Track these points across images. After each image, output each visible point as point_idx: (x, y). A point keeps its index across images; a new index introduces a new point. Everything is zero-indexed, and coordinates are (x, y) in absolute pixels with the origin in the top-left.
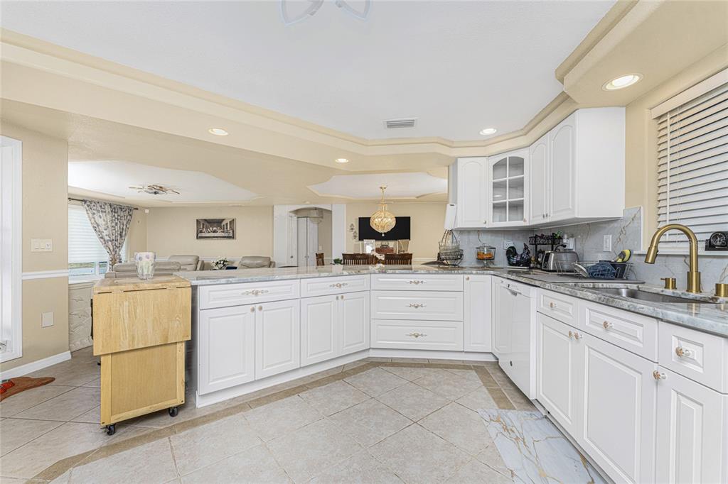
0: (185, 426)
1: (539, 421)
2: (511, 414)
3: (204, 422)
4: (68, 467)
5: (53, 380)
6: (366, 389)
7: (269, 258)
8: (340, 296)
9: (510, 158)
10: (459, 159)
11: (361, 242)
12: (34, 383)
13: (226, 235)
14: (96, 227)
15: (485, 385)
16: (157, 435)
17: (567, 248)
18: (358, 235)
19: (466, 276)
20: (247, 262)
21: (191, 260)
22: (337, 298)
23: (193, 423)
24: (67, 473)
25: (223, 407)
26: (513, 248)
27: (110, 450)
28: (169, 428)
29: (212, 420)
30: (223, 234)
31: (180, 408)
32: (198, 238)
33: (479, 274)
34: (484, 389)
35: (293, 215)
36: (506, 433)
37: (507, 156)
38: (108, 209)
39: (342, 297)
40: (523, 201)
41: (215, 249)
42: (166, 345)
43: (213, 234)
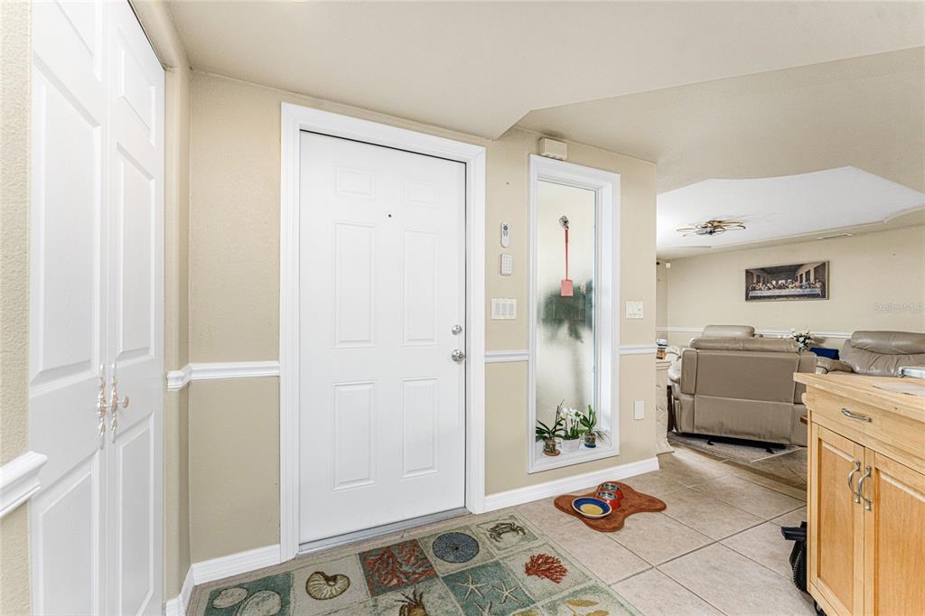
5: (664, 506)
12: (646, 505)
32: (748, 298)
43: (777, 292)
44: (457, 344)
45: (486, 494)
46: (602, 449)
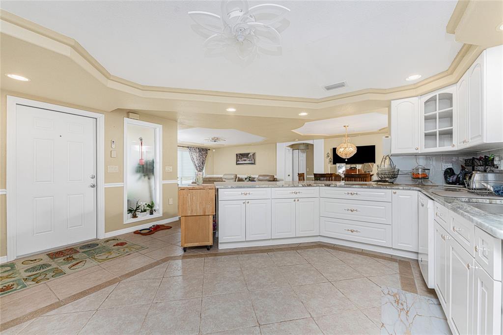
0: (211, 255)
1: (433, 305)
2: (409, 295)
3: (219, 255)
4: (169, 259)
5: (171, 227)
6: (308, 258)
7: (274, 176)
8: (296, 199)
9: (439, 94)
10: (392, 101)
11: (334, 165)
12: (165, 228)
13: (251, 162)
14: (193, 159)
15: (401, 273)
16: (201, 256)
17: (499, 169)
18: (332, 160)
19: (394, 191)
20: (261, 178)
21: (233, 177)
22: (295, 200)
23: (216, 255)
24: (168, 262)
25: (230, 251)
26: (450, 169)
27: (184, 257)
28: (206, 255)
29: (223, 255)
30: (249, 162)
31: (211, 246)
32: (237, 164)
33: (406, 189)
34: (398, 276)
35: (290, 148)
36: (395, 305)
37: (437, 93)
38: (198, 151)
39: (298, 200)
40: (452, 129)
41: (245, 171)
42: (205, 215)
43: (244, 162)
44: (93, 181)
45: (105, 232)
46: (155, 215)
